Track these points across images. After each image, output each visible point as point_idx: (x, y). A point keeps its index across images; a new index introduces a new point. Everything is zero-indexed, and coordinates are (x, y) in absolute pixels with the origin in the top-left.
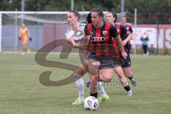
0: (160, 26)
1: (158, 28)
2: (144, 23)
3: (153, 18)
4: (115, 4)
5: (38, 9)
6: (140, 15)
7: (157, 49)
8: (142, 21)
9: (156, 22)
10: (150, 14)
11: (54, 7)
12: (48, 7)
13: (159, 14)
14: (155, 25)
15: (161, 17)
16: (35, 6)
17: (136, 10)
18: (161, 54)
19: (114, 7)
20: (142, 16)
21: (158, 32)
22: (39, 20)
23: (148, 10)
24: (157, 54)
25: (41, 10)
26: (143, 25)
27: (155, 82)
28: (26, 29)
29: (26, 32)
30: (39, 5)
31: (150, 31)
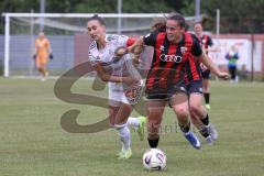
0: (256, 36)
1: (253, 40)
2: (231, 32)
3: (245, 24)
4: (186, 3)
5: (67, 10)
6: (225, 18)
7: (252, 72)
8: (228, 29)
9: (250, 30)
10: (240, 18)
11: (91, 6)
12: (81, 6)
13: (255, 17)
14: (249, 36)
15: (258, 22)
16: (61, 5)
17: (218, 12)
18: (257, 80)
19: (185, 6)
20: (229, 21)
21: (253, 45)
22: (69, 28)
23: (237, 12)
24: (252, 80)
25: (70, 12)
26: (229, 35)
27: (248, 123)
28: (45, 41)
30: (67, 3)
31: (241, 44)
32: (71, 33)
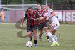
0: (63, 11)
1: (63, 12)
2: (56, 10)
3: (60, 7)
4: (43, 1)
6: (54, 6)
9: (62, 9)
10: (59, 5)
11: (15, 2)
12: (12, 2)
13: (63, 5)
14: (62, 11)
15: (64, 7)
16: (6, 2)
17: (52, 4)
18: (64, 24)
19: (42, 2)
20: (56, 6)
21: (63, 14)
22: (8, 9)
23: (58, 4)
24: (62, 24)
25: (9, 4)
29: (4, 14)
30: (8, 1)
31: (59, 13)
32: (9, 10)
